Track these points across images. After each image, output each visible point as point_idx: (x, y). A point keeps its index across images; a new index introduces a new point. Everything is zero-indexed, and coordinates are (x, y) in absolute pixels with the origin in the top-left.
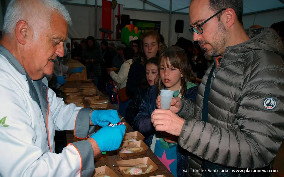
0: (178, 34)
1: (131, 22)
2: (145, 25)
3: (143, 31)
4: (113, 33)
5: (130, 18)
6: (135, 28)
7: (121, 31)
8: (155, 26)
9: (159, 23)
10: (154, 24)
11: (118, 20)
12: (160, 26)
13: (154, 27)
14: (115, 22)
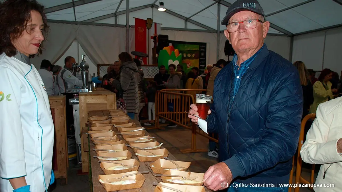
0: (228, 57)
1: (170, 44)
2: (187, 48)
3: (185, 55)
4: (148, 56)
5: (169, 39)
6: (176, 50)
7: (158, 55)
8: (200, 48)
9: (205, 44)
10: (198, 46)
11: (154, 42)
12: (205, 48)
13: (198, 50)
14: (151, 44)
